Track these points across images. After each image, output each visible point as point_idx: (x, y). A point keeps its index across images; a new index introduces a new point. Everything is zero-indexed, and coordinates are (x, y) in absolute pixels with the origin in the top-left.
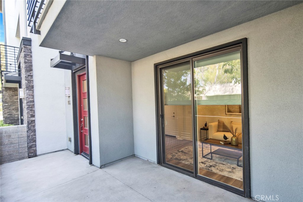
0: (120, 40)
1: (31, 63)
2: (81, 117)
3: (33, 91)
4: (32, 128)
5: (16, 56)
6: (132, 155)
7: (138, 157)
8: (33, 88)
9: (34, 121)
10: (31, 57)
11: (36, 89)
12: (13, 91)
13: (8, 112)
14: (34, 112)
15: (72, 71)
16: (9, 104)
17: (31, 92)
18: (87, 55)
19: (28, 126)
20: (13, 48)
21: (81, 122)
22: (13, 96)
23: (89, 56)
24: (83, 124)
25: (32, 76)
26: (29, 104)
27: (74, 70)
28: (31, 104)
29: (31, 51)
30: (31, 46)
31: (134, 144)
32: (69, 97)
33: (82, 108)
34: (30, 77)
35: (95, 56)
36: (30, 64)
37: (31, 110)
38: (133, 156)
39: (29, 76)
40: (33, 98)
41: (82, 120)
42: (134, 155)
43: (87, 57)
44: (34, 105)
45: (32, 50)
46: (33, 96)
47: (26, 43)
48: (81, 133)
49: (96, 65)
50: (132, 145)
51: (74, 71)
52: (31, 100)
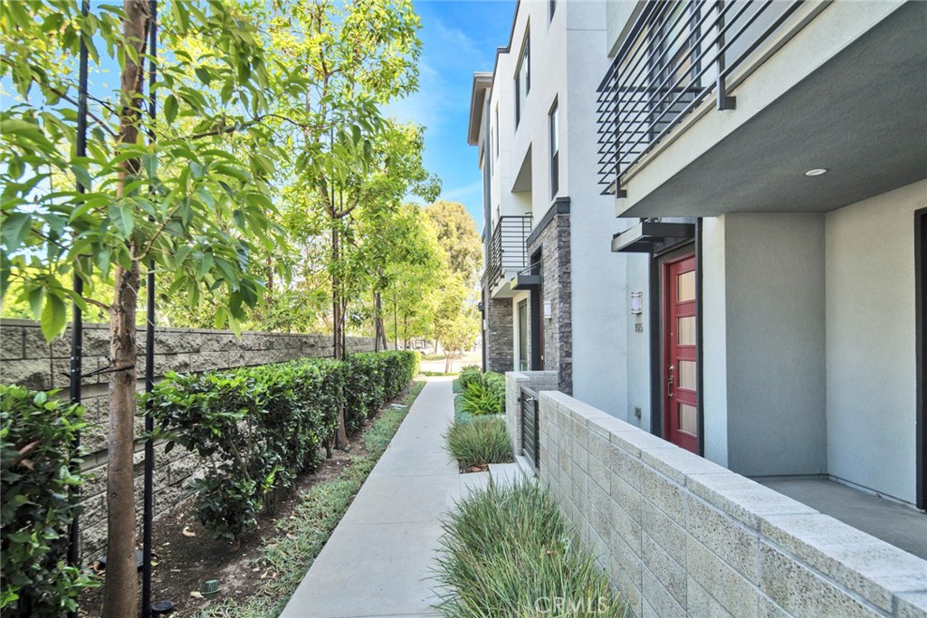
0: (807, 174)
1: (569, 247)
2: (668, 362)
3: (570, 304)
4: (567, 379)
5: (527, 235)
6: (818, 475)
7: (839, 483)
8: (570, 297)
9: (571, 364)
10: (569, 234)
11: (575, 299)
12: (505, 306)
13: (497, 349)
14: (571, 346)
15: (652, 255)
16: (499, 333)
17: (567, 305)
18: (700, 216)
19: (560, 374)
20: (521, 219)
21: (668, 372)
22: (504, 316)
23: (704, 218)
24: (676, 379)
25: (569, 273)
26: (563, 330)
27: (658, 253)
28: (567, 329)
29: (569, 222)
30: (569, 212)
31: (826, 445)
32: (639, 314)
33: (672, 341)
34: (566, 275)
35: (723, 218)
36: (567, 250)
37: (566, 342)
38: (824, 477)
39: (565, 273)
40: (570, 318)
41: (672, 367)
42: (824, 475)
43: (700, 220)
44: (570, 332)
45: (572, 220)
46: (570, 313)
47: (562, 209)
48: (668, 400)
49: (726, 237)
50: (821, 446)
51: (655, 255)
52: (567, 321)
